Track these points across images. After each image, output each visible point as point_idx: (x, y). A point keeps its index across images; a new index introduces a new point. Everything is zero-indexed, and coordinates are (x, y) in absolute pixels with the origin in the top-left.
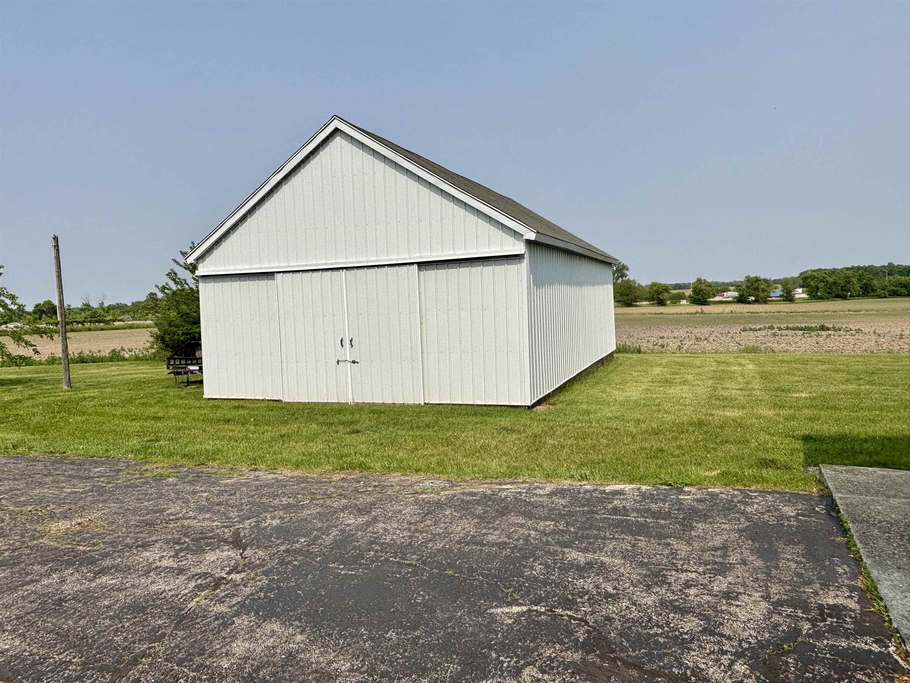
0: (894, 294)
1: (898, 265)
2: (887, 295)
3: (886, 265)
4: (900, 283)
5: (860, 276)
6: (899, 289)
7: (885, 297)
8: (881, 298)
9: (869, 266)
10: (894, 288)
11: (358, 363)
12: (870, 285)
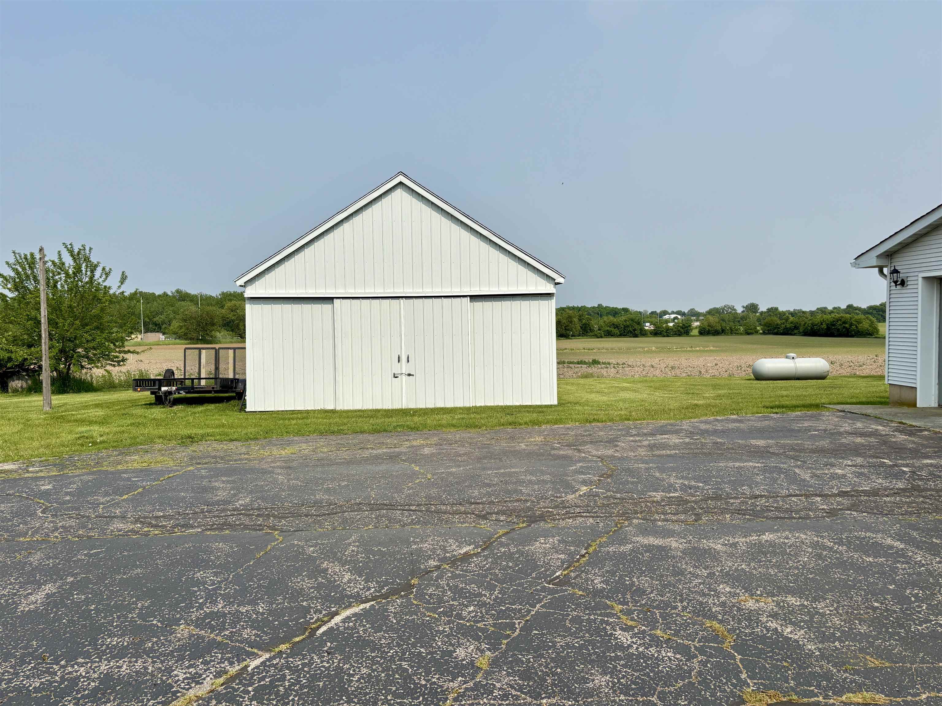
0: (609, 334)
1: (606, 307)
2: (603, 335)
3: (596, 306)
4: (613, 324)
5: (580, 316)
6: (613, 329)
7: (601, 337)
8: (598, 338)
9: (582, 307)
10: (609, 328)
11: (413, 375)
12: (589, 325)
